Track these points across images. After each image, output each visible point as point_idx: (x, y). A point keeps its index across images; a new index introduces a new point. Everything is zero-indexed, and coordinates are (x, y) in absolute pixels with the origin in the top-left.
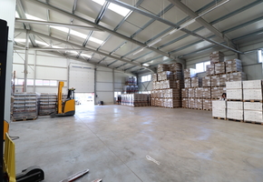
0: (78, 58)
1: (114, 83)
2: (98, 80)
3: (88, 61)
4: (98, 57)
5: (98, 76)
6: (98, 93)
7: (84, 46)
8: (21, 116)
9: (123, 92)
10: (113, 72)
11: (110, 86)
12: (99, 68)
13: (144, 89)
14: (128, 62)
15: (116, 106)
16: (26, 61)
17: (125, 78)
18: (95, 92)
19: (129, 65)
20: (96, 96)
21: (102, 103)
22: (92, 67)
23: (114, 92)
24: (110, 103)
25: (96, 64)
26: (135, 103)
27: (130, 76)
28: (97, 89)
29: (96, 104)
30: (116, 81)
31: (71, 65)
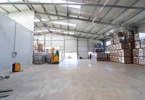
0: (69, 35)
1: (88, 47)
2: (79, 46)
3: (74, 36)
4: (77, 33)
5: (79, 43)
6: (79, 53)
7: (68, 29)
8: (37, 62)
9: (94, 52)
10: (88, 41)
11: (86, 49)
12: (79, 39)
13: (108, 50)
14: (94, 34)
15: (89, 60)
16: (45, 39)
17: (95, 44)
18: (77, 52)
19: (95, 36)
20: (78, 54)
21: (81, 58)
22: (76, 39)
23: (88, 52)
24: (86, 58)
25: (77, 37)
26: (97, 59)
27: (98, 42)
28: (79, 51)
29: (78, 58)
30: (89, 45)
31: (65, 39)
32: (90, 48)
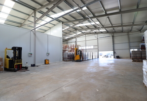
1: (129, 42)
2: (115, 42)
5: (115, 40)
6: (116, 51)
10: (128, 35)
12: (115, 35)
18: (114, 50)
20: (114, 53)
21: (118, 57)
23: (130, 49)
25: (113, 33)
28: (115, 48)
29: (114, 58)
30: (131, 41)
31: (99, 37)
32: (132, 44)
